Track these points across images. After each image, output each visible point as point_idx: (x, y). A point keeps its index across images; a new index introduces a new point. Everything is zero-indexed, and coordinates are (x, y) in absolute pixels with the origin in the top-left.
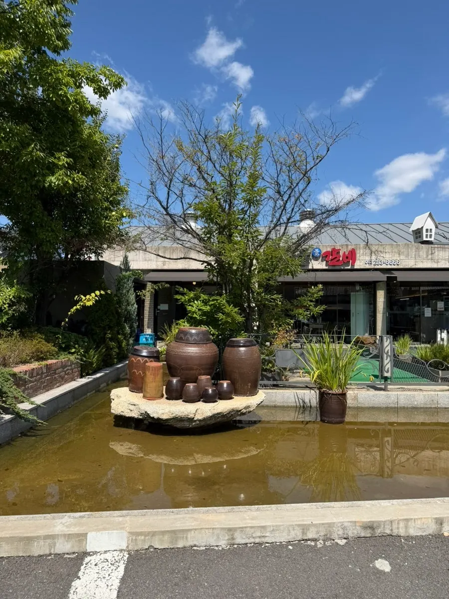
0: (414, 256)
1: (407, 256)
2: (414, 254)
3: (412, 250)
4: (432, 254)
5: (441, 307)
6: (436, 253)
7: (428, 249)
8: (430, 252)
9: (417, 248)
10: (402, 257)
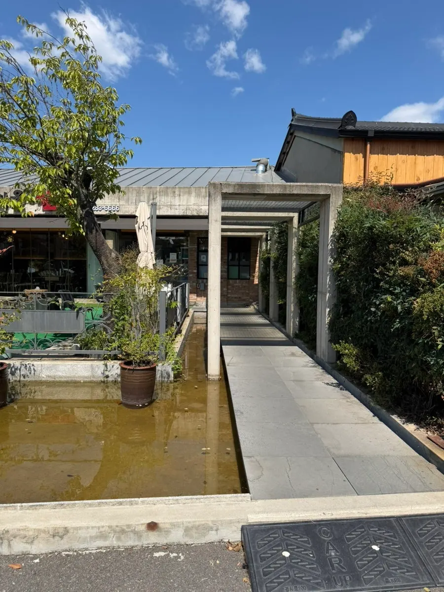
0: (134, 201)
1: (128, 201)
2: (134, 198)
3: (132, 194)
4: (153, 199)
5: (174, 259)
6: (158, 198)
7: (150, 193)
8: (151, 197)
9: (138, 193)
10: (122, 202)
